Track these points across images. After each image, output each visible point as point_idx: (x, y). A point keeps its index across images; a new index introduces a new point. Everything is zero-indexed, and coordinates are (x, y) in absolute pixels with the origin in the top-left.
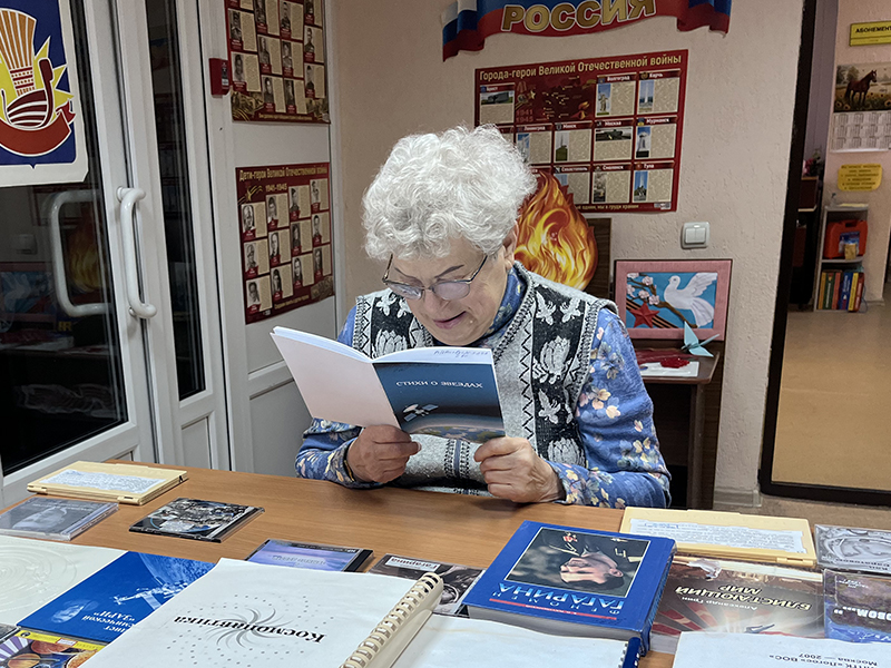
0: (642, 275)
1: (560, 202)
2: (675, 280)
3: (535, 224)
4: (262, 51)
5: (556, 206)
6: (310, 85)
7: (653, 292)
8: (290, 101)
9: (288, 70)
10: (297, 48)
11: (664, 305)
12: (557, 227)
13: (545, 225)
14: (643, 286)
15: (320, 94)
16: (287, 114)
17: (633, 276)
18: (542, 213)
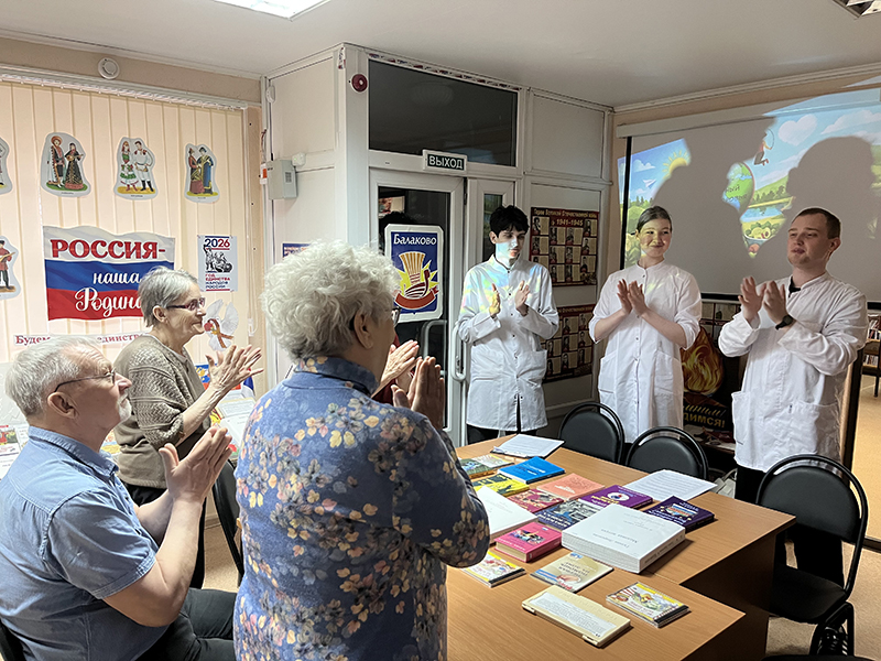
4: (552, 253)
6: (585, 266)
8: (568, 275)
9: (569, 261)
10: (576, 250)
12: (703, 355)
15: (591, 270)
16: (566, 281)
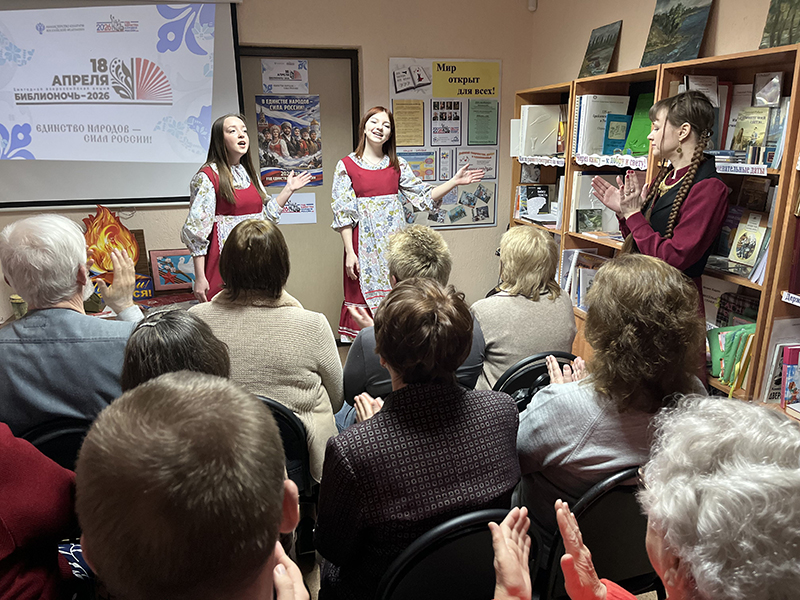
0: (165, 258)
1: (112, 221)
2: (182, 259)
3: (99, 233)
5: (110, 223)
7: (172, 266)
11: (180, 272)
12: (113, 233)
13: (106, 233)
14: (166, 263)
17: (160, 258)
18: (102, 227)
